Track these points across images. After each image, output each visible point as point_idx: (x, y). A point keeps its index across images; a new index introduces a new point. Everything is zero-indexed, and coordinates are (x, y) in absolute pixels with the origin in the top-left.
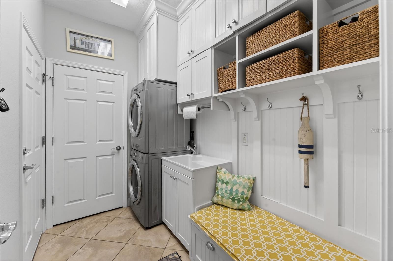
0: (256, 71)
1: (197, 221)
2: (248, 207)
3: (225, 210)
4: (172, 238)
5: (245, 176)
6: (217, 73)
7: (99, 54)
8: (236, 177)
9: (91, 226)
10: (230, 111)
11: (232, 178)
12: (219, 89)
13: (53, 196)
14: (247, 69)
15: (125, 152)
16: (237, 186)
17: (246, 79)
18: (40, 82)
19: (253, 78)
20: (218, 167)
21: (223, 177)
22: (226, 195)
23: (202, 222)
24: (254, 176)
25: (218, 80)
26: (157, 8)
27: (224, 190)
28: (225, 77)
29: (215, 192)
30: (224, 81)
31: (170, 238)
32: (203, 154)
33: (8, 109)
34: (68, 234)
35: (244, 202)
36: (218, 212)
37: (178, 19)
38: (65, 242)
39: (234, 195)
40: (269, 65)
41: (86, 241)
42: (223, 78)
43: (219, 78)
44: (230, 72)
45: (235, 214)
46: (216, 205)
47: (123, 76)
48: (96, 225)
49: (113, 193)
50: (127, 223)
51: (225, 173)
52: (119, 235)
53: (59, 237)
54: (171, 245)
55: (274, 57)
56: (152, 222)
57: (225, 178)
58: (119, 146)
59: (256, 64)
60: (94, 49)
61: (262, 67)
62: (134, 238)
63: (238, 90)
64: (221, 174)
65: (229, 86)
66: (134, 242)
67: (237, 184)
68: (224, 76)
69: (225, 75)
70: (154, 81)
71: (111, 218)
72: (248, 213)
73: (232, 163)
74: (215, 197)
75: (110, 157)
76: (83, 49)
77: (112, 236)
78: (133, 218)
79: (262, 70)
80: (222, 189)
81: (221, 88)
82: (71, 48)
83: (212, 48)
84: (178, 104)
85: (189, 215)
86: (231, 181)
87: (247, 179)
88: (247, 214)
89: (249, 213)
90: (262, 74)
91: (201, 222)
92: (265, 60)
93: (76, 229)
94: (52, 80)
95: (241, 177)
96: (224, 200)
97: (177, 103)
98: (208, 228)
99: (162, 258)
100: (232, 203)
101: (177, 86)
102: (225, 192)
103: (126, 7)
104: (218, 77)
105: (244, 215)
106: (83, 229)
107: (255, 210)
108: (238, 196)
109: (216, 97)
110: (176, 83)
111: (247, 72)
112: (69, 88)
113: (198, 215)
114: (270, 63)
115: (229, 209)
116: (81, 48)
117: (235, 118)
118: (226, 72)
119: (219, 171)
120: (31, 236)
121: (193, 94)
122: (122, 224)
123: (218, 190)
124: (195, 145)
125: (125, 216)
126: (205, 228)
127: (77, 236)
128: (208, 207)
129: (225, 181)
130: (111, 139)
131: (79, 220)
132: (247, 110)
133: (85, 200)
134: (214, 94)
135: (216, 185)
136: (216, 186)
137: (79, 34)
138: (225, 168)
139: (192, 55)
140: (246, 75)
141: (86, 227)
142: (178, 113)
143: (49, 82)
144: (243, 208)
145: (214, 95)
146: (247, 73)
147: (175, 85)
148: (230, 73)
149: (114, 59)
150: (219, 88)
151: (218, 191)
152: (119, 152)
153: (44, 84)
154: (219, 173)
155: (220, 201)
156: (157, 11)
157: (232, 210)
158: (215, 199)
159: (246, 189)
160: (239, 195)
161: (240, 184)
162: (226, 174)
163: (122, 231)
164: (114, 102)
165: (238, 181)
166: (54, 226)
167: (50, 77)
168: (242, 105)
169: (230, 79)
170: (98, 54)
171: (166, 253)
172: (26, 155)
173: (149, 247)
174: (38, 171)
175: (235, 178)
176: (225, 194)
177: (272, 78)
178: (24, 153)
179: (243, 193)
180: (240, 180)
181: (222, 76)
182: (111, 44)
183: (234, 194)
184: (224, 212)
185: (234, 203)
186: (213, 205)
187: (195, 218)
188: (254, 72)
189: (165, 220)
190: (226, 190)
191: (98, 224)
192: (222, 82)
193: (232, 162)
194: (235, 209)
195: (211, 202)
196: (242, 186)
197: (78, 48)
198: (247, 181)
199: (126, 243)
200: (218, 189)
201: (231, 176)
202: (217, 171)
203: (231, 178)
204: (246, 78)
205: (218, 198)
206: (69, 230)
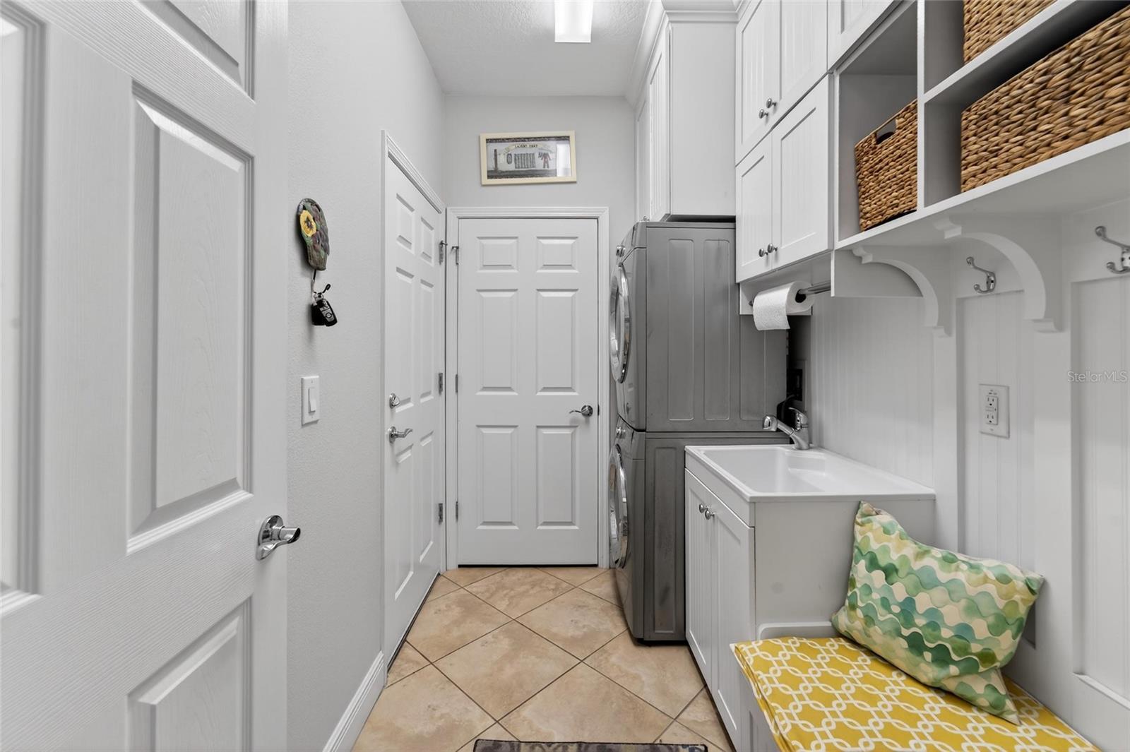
0: (1007, 118)
1: (750, 673)
2: (993, 697)
3: (880, 673)
4: (705, 698)
5: (985, 563)
6: (856, 160)
7: (560, 175)
8: (933, 557)
9: (522, 589)
10: (922, 296)
11: (916, 559)
12: (862, 217)
13: (457, 502)
14: (966, 119)
15: (602, 422)
16: (938, 595)
17: (964, 162)
18: (433, 260)
19: (991, 152)
20: (860, 503)
21: (874, 546)
22: (882, 615)
23: (766, 681)
24: (1035, 575)
25: (860, 185)
26: (665, 8)
27: (876, 596)
28: (881, 168)
29: (845, 597)
30: (878, 188)
31: (698, 694)
32: (831, 451)
33: (334, 322)
34: (478, 593)
35: (970, 667)
36: (845, 669)
37: (737, 15)
38: (470, 607)
39: (917, 626)
40: (1068, 76)
41: (503, 619)
42: (876, 176)
43: (861, 176)
44: (898, 148)
45: (920, 703)
46: (843, 642)
47: (597, 218)
48: (531, 592)
49: (574, 525)
50: (596, 609)
51: (886, 531)
52: (572, 632)
53: (462, 591)
54: (695, 719)
55: (1091, 35)
56: (654, 630)
57: (886, 550)
58: (589, 407)
59: (1005, 89)
60: (533, 167)
61: (1032, 95)
62: (602, 655)
63: (923, 211)
64: (871, 530)
65: (897, 201)
66: (601, 665)
67: (936, 586)
68: (878, 166)
69: (881, 161)
70: (665, 222)
71: (565, 585)
72: (988, 724)
73: (935, 500)
74: (844, 613)
75: (568, 432)
76: (512, 173)
77: (554, 630)
78: (614, 601)
79: (1033, 106)
80: (868, 589)
81: (868, 215)
82: (489, 177)
83: (835, 73)
84: (739, 284)
85: (733, 643)
86: (910, 568)
87: (992, 576)
88: (978, 723)
89: (995, 726)
90: (1033, 124)
91: (762, 679)
92: (1048, 58)
93: (494, 587)
94: (455, 254)
95: (963, 562)
96: (876, 631)
97: (737, 282)
98: (777, 708)
99: (658, 742)
100: (909, 654)
101: (735, 229)
102: (879, 602)
103: (590, 41)
104: (858, 173)
105: (962, 723)
106: (505, 592)
107: (1032, 723)
108: (940, 638)
109: (848, 251)
110: (732, 220)
111: (966, 128)
112: (485, 266)
113: (759, 653)
114: (1072, 65)
115: (899, 675)
116: (506, 172)
117: (944, 322)
118: (887, 148)
119: (864, 519)
120: (411, 573)
121: (776, 249)
122: (585, 608)
123: (856, 590)
124: (801, 418)
125: (597, 589)
126: (768, 705)
127: (490, 601)
128: (808, 637)
129: (883, 562)
130: (570, 386)
131: (505, 568)
132: (1000, 287)
133: (514, 525)
134: (840, 240)
135: (850, 568)
136: (851, 574)
137: (503, 140)
138: (890, 512)
139: (774, 119)
140: (964, 143)
141: (512, 589)
142: (741, 313)
143: (451, 258)
144: (968, 695)
145: (840, 244)
146: (965, 134)
147: (730, 225)
148: (898, 152)
149: (575, 180)
150: (861, 215)
151: (855, 592)
152: (587, 422)
153: (443, 263)
154: (863, 528)
155: (859, 631)
156: (667, 16)
157: (911, 682)
158: (843, 621)
159: (983, 617)
160: (946, 633)
161: (953, 589)
162: (893, 536)
163: (580, 625)
164: (576, 290)
165: (943, 576)
166: (460, 566)
167: (453, 248)
168: (976, 268)
169: (902, 173)
170: (558, 175)
171: (675, 734)
172: (397, 410)
173: (632, 695)
174: (429, 445)
175: (932, 560)
176: (880, 610)
177: (1084, 130)
178: (392, 406)
179: (964, 632)
180: (953, 574)
181: (872, 167)
182: (569, 143)
183: (921, 621)
184: (867, 678)
185: (918, 659)
186: (832, 639)
187: (746, 658)
188: (996, 124)
189: (692, 635)
190: (884, 598)
191: (537, 589)
192: (872, 191)
193: (934, 496)
194: (927, 687)
195: (829, 624)
196: (963, 602)
197: (503, 172)
198: (991, 588)
199: (582, 661)
200: (854, 587)
201: (910, 549)
202: (855, 518)
203: (911, 557)
204: (963, 156)
205: (850, 617)
206: (482, 584)
